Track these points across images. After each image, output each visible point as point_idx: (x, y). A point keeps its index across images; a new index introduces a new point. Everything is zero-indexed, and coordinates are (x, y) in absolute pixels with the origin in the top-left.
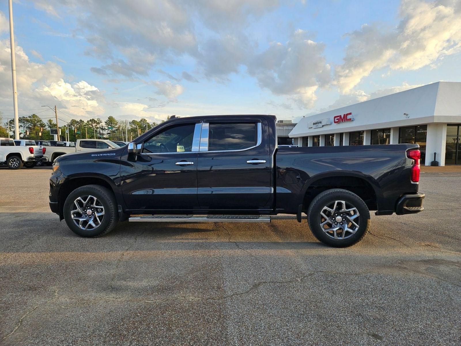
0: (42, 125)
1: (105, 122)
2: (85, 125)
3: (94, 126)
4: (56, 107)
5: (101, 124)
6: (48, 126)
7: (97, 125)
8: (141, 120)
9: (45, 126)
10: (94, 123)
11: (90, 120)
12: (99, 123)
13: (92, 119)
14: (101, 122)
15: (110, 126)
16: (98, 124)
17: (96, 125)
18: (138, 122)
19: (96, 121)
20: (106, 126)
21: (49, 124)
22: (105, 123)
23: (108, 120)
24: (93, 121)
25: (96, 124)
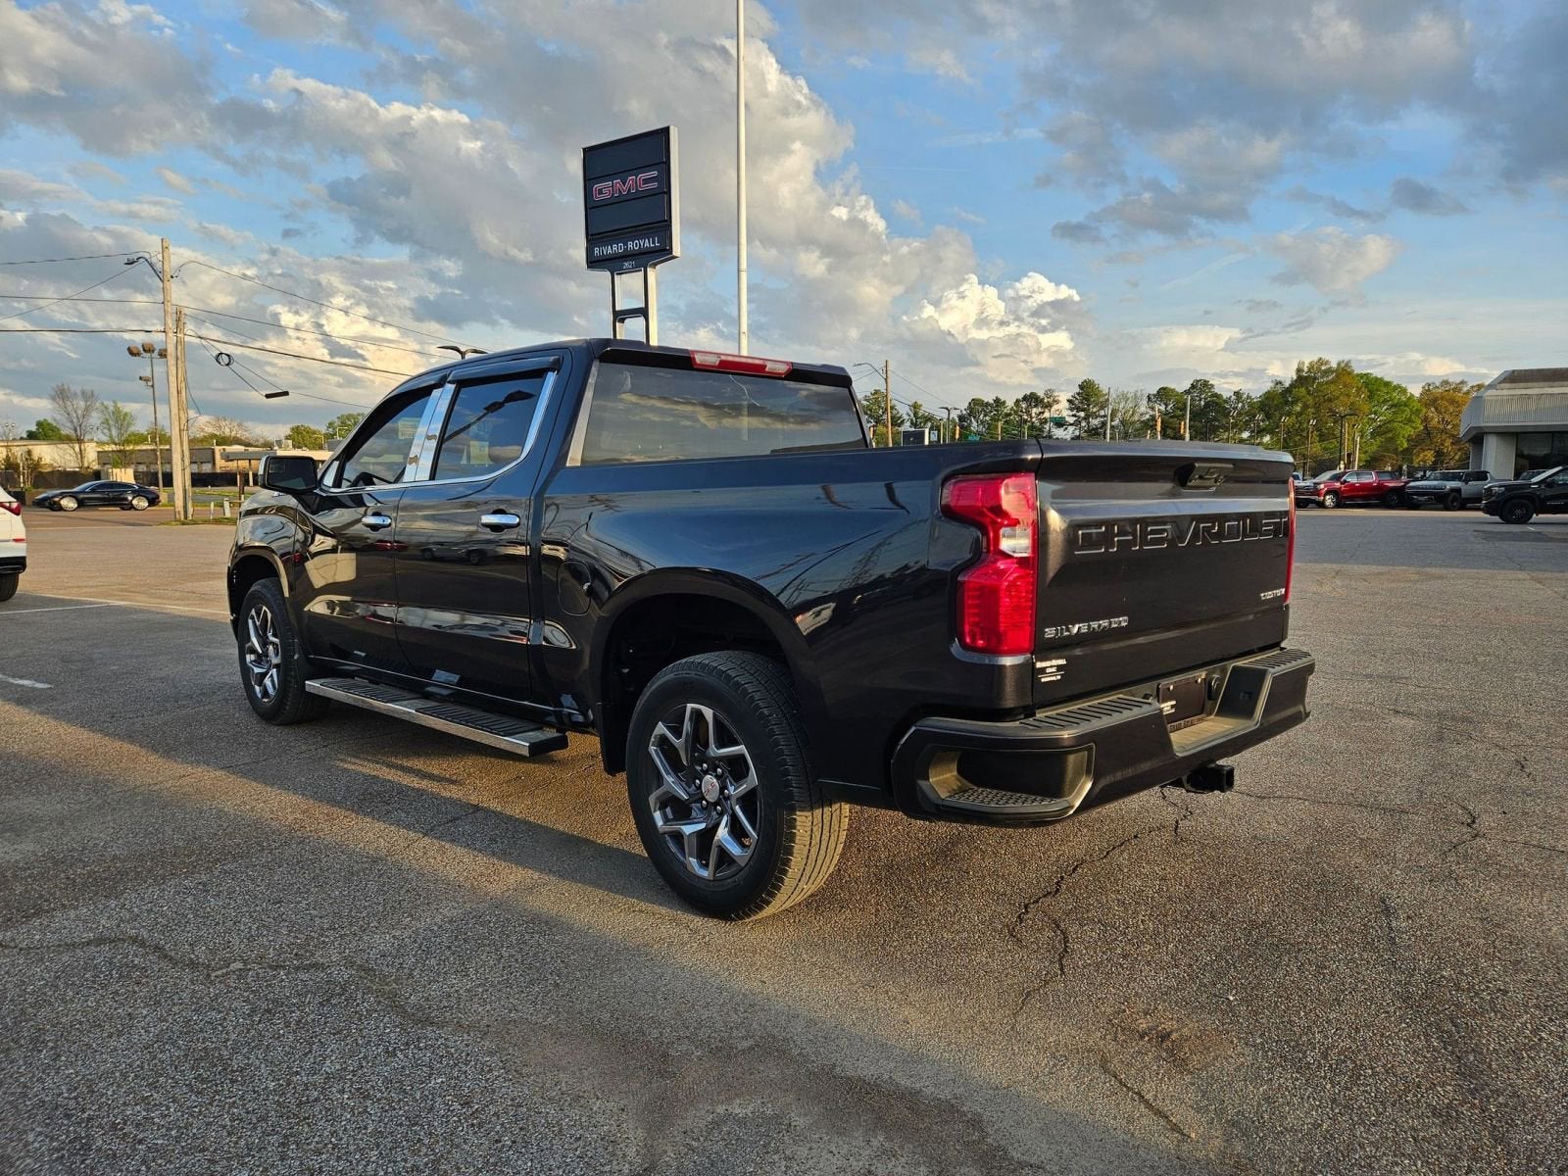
0: (896, 421)
1: (1068, 401)
2: (1010, 415)
3: (1033, 415)
4: (889, 363)
5: (1055, 407)
6: (908, 424)
7: (1043, 413)
8: (1193, 386)
9: (903, 422)
10: (1035, 406)
11: (1025, 398)
12: (1049, 406)
13: (1032, 393)
14: (1057, 402)
15: (1082, 414)
16: (1046, 407)
17: (1040, 413)
18: (1177, 394)
19: (1042, 401)
20: (1071, 413)
21: (912, 415)
22: (1067, 405)
23: (1078, 394)
24: (1032, 399)
25: (1040, 410)
